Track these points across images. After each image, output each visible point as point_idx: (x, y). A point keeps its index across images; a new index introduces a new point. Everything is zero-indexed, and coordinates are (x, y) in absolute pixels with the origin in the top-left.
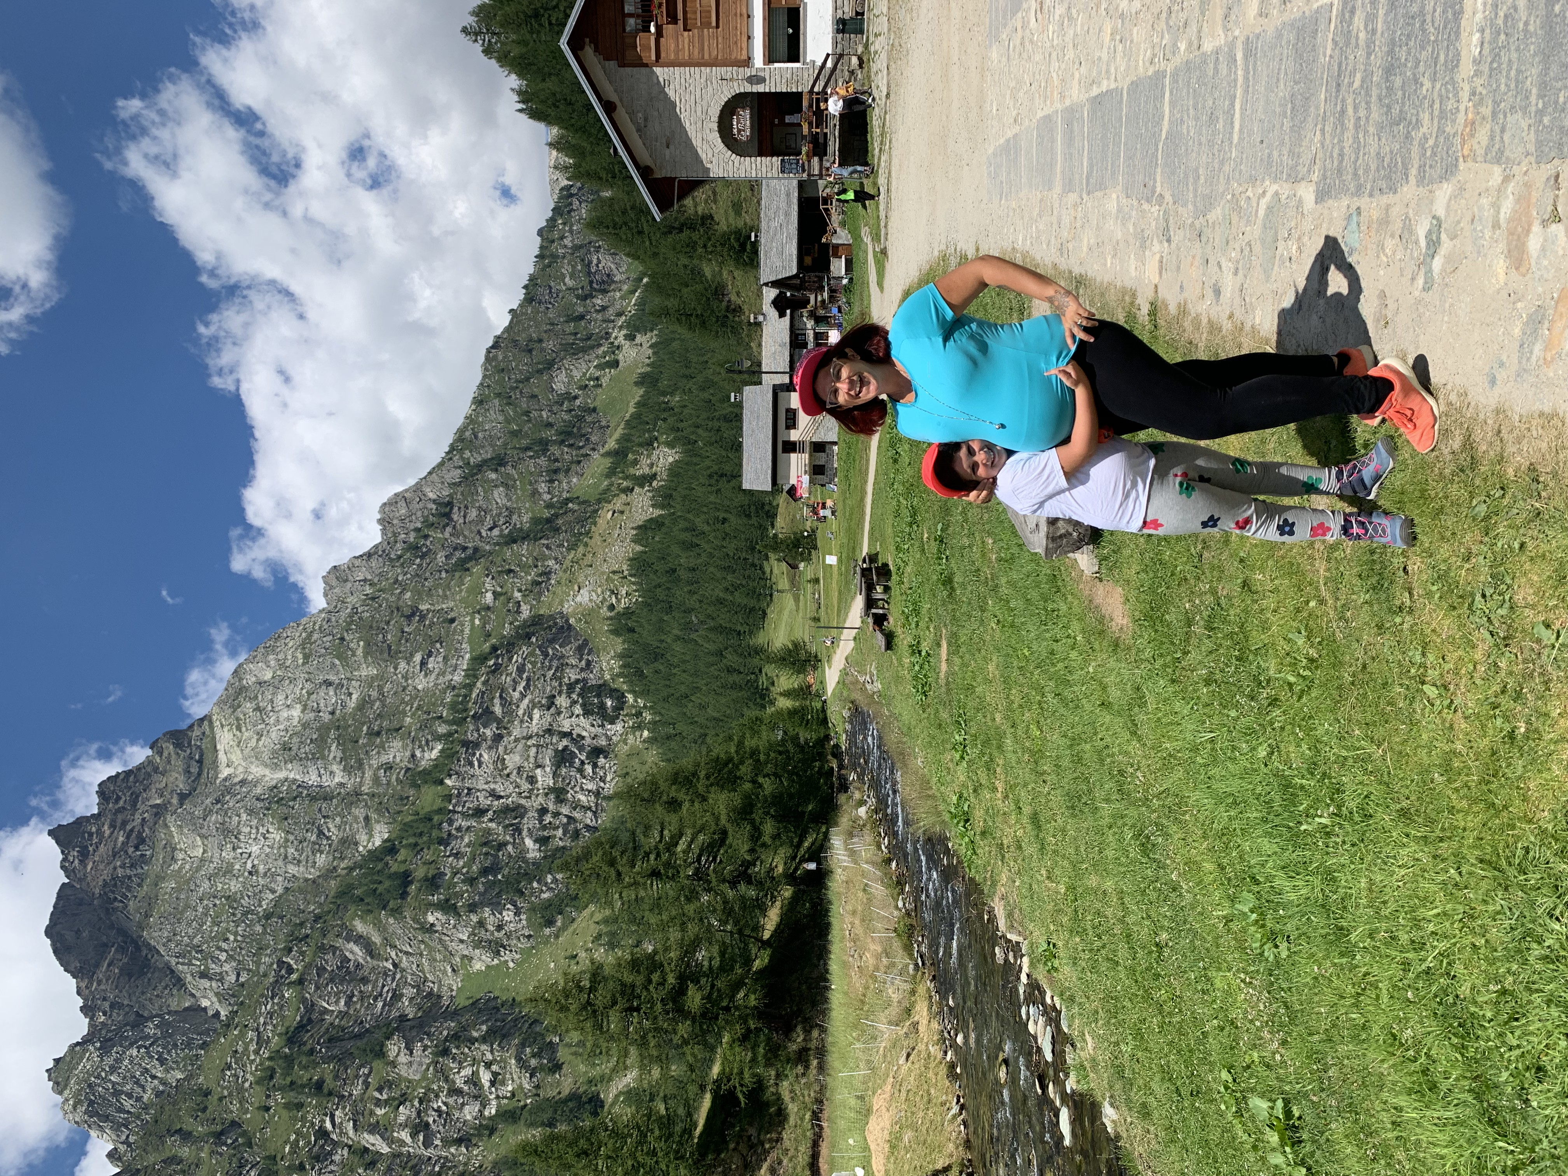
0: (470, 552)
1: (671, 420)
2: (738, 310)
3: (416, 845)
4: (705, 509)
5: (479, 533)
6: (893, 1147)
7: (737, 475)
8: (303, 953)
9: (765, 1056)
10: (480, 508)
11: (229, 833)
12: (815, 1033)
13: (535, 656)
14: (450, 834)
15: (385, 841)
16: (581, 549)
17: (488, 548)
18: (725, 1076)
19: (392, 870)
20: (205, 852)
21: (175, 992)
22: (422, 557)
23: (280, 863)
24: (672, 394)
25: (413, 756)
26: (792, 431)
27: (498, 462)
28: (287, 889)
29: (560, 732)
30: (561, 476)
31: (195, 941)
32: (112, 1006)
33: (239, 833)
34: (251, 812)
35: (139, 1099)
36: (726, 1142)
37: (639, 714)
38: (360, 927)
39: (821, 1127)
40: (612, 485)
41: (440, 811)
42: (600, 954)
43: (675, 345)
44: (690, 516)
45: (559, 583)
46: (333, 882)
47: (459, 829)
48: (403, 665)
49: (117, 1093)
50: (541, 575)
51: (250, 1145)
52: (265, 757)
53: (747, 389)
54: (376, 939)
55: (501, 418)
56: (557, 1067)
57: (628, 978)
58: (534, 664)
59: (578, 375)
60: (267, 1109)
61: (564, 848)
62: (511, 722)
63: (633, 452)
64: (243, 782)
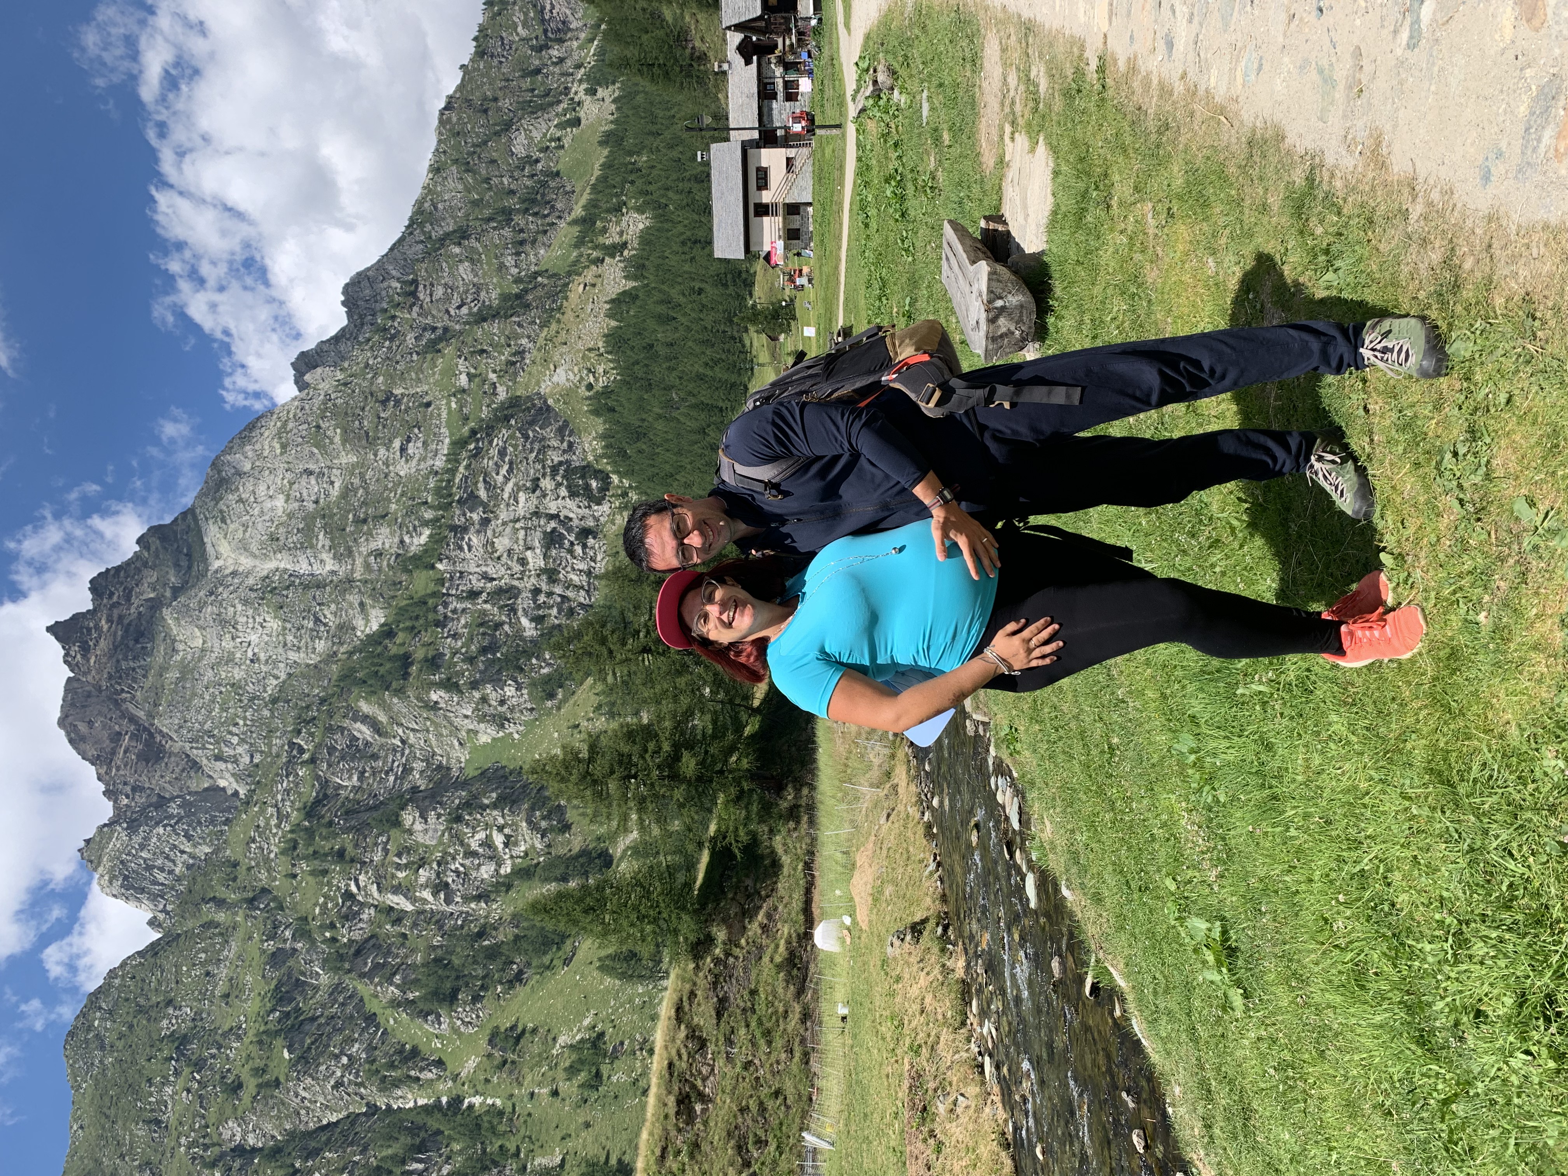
0: (440, 332)
1: (639, 183)
2: (703, 58)
3: (413, 628)
4: (679, 280)
5: (447, 312)
6: (876, 900)
7: (709, 242)
8: (312, 734)
9: (758, 814)
10: (446, 285)
11: (225, 623)
12: (805, 791)
13: (517, 439)
14: (446, 617)
15: (382, 626)
16: (554, 326)
17: (457, 327)
18: (721, 834)
19: (392, 653)
20: (204, 642)
21: (192, 774)
22: (392, 339)
23: (280, 650)
24: (639, 153)
25: (402, 542)
26: (764, 192)
27: (462, 235)
28: (289, 675)
29: (547, 515)
30: (528, 248)
31: (206, 727)
32: (134, 789)
33: (237, 623)
34: (246, 602)
35: (171, 872)
36: (724, 892)
37: (625, 494)
38: (365, 707)
39: (813, 876)
40: (581, 255)
41: (434, 594)
42: (601, 723)
43: (640, 98)
44: (664, 287)
45: (534, 362)
46: (334, 667)
47: (454, 611)
48: (382, 451)
49: (149, 868)
50: (514, 354)
51: (281, 908)
52: (254, 547)
53: (714, 147)
54: (382, 718)
55: (460, 187)
56: (566, 827)
57: (625, 749)
58: (515, 447)
59: (537, 135)
60: (294, 876)
61: (559, 625)
62: (497, 505)
63: (602, 219)
64: (234, 574)
